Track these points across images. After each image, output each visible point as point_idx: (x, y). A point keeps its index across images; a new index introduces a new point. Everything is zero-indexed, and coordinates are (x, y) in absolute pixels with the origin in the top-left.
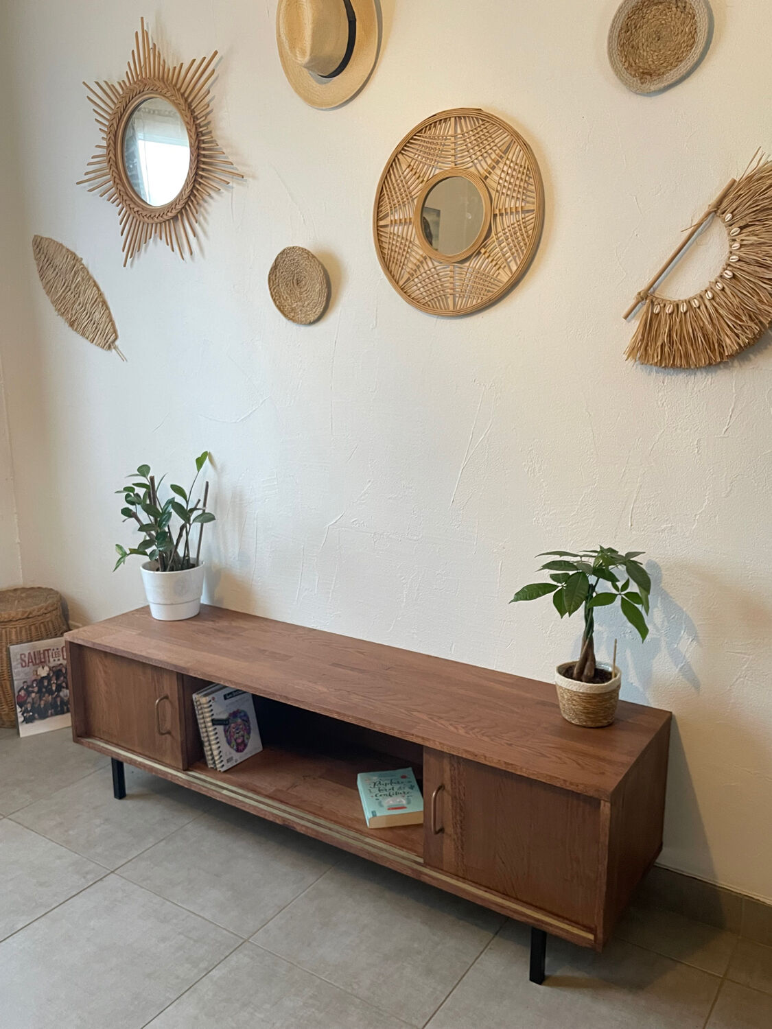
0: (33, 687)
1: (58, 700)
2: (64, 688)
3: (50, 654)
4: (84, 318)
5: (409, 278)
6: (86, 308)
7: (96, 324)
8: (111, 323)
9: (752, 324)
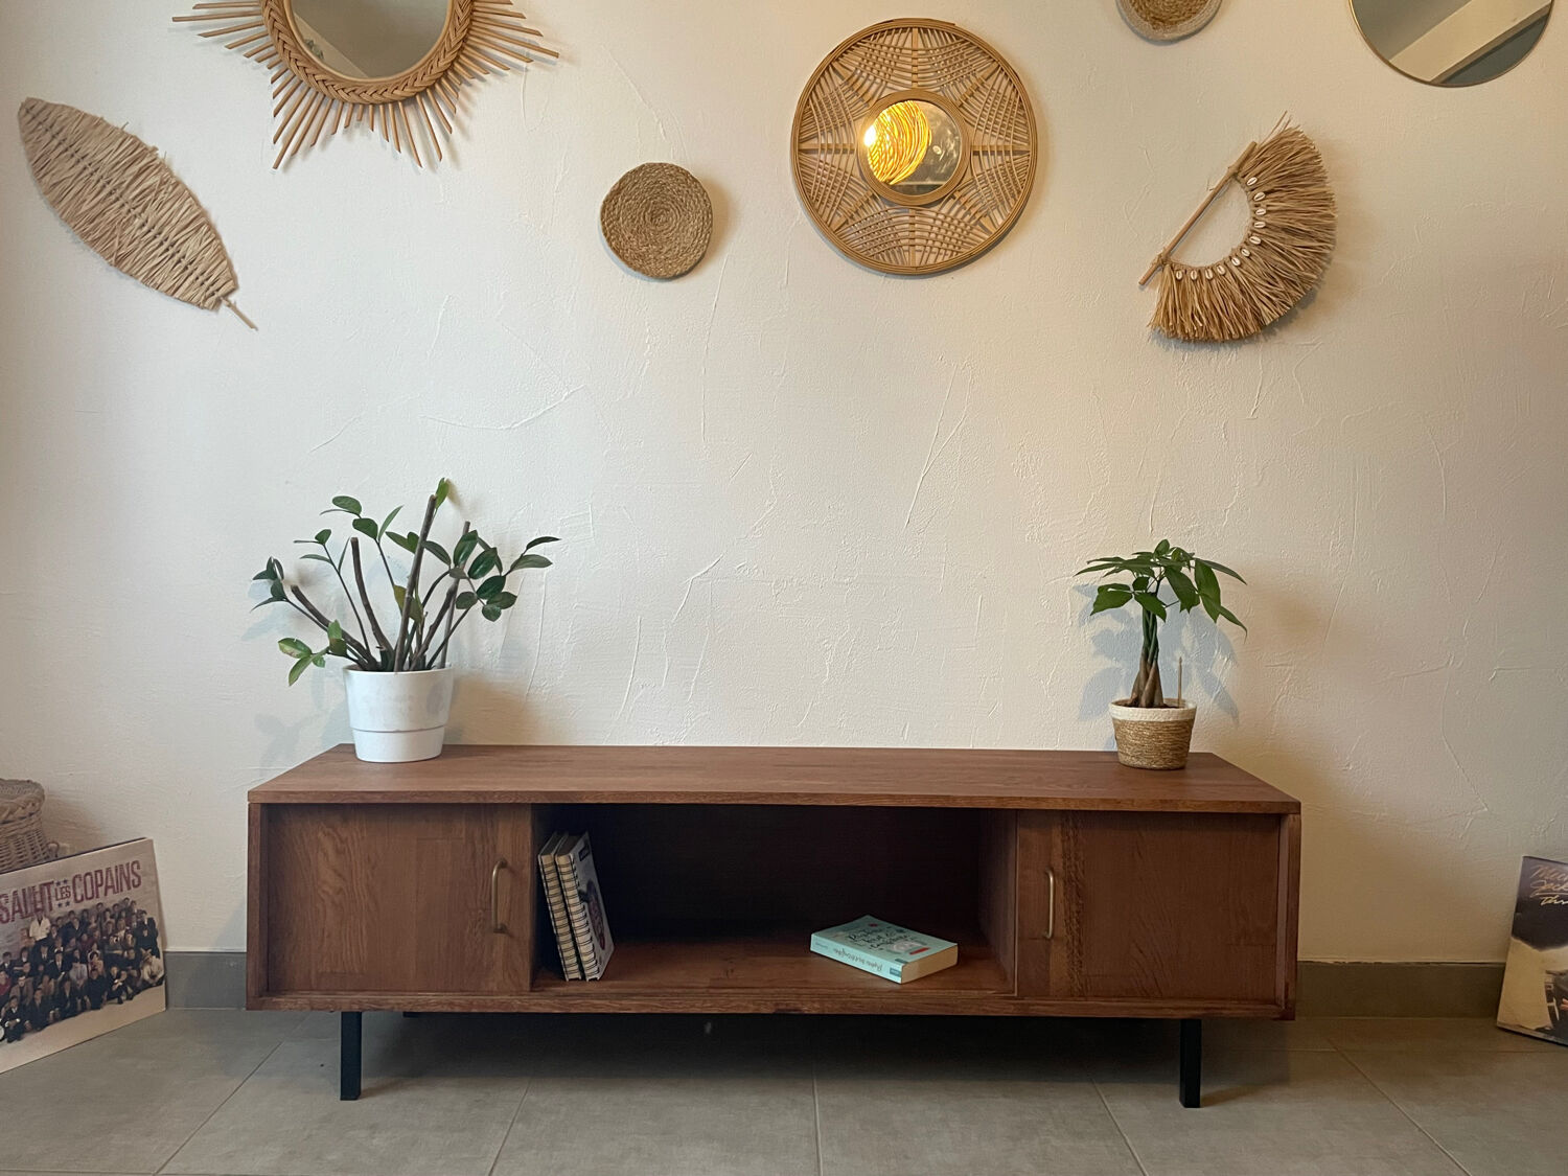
1: (67, 985)
2: (76, 961)
3: (53, 893)
4: (153, 251)
5: (846, 222)
6: (160, 234)
7: (184, 262)
8: (225, 263)
9: (1292, 292)
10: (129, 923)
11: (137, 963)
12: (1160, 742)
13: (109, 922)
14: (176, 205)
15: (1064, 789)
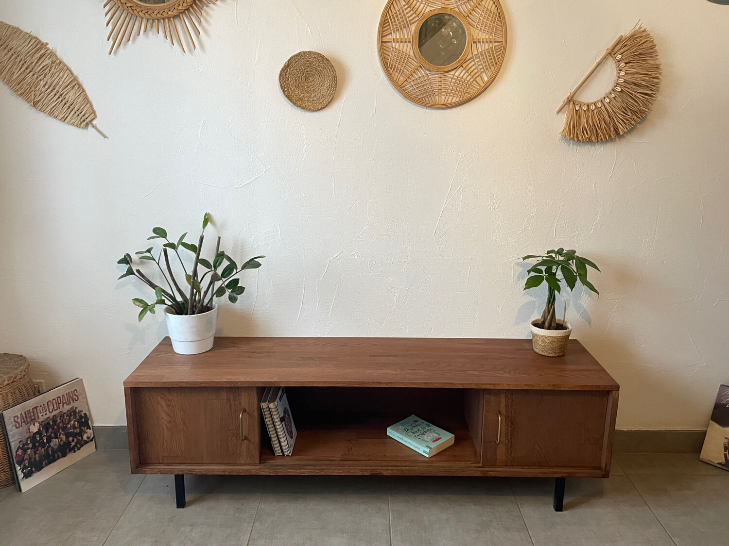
0: (28, 444)
1: (50, 449)
2: (53, 438)
3: (38, 411)
4: (52, 98)
5: (406, 80)
6: (54, 89)
7: (68, 104)
8: (89, 105)
9: (635, 117)
10: (75, 417)
11: (81, 434)
12: (554, 345)
13: (66, 419)
14: (61, 74)
15: (507, 375)
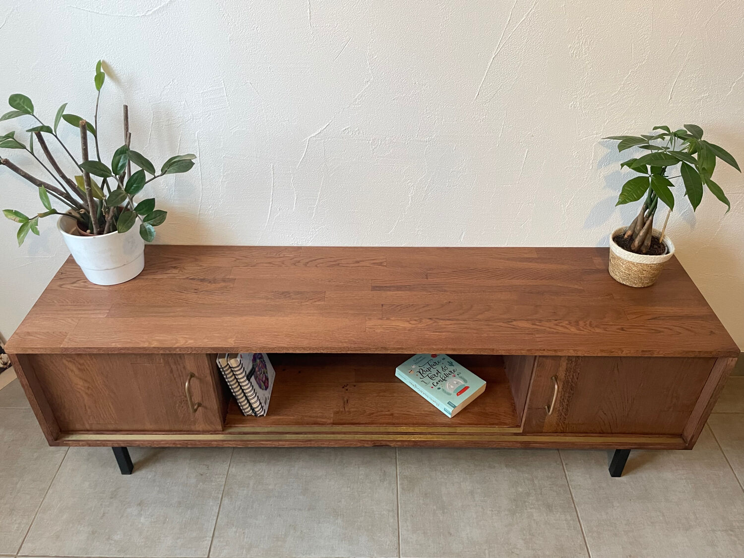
12: (644, 274)
15: (573, 330)
